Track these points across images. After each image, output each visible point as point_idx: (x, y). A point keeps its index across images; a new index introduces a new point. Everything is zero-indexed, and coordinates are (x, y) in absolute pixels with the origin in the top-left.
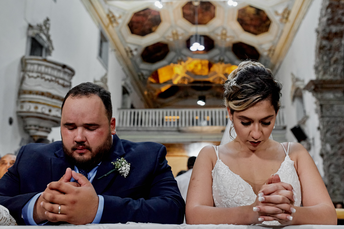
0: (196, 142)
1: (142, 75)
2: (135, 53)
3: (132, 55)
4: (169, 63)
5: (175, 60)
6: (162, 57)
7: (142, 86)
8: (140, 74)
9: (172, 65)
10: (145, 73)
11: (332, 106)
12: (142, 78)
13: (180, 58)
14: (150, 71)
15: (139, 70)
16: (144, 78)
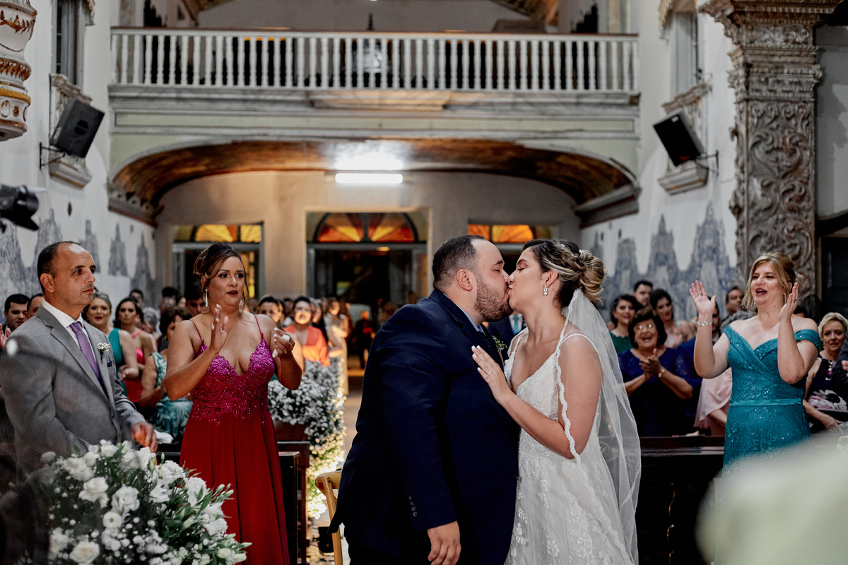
0: (362, 139)
11: (778, 67)
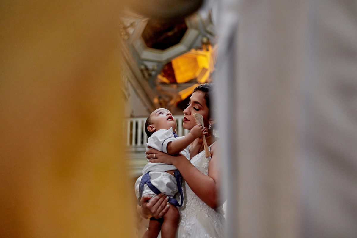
1: (147, 69)
2: (131, 31)
3: (127, 34)
4: (189, 49)
5: (198, 43)
6: (177, 39)
7: (148, 87)
8: (143, 67)
9: (193, 51)
10: (150, 65)
12: (146, 74)
13: (205, 40)
14: (159, 62)
15: (141, 61)
16: (150, 75)
